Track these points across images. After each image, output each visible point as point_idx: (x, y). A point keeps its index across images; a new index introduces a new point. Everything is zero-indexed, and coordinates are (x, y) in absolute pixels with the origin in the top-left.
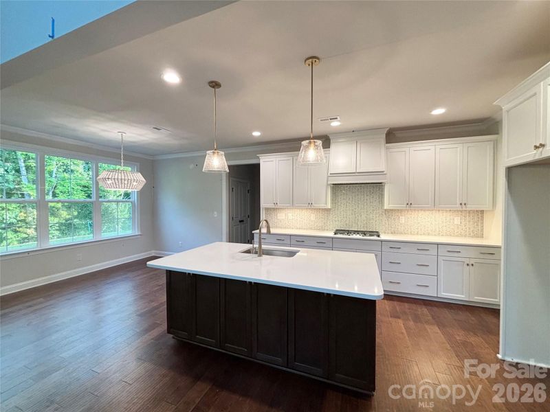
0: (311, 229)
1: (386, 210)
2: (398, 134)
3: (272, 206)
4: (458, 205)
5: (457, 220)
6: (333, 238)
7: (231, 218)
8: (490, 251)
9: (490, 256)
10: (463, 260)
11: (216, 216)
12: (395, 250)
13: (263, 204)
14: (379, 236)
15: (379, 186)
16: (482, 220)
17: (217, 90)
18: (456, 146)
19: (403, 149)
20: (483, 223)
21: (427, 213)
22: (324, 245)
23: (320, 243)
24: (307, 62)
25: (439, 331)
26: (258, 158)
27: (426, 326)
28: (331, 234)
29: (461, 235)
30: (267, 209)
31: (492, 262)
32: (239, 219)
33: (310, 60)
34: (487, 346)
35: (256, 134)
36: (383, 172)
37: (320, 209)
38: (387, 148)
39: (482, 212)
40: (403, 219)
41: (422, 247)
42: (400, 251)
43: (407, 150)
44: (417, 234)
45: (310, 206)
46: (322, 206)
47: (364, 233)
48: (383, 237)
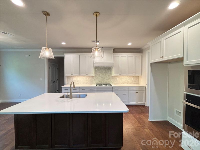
0: (87, 84)
1: (112, 76)
2: (116, 50)
3: (70, 75)
4: (133, 74)
5: (132, 79)
6: (96, 87)
7: (49, 81)
8: (141, 88)
9: (142, 90)
10: (135, 91)
11: (41, 80)
12: (117, 90)
13: (66, 74)
14: (111, 85)
15: (110, 68)
16: (138, 78)
17: (47, 17)
18: (133, 56)
19: (118, 56)
20: (138, 80)
21: (124, 77)
22: (93, 90)
23: (91, 90)
24: (95, 14)
25: (132, 116)
26: (64, 54)
27: (129, 115)
28: (95, 86)
29: (133, 84)
30: (68, 77)
31: (142, 91)
32: (53, 81)
33: (96, 13)
34: (145, 117)
35: (64, 43)
36: (112, 63)
37: (90, 76)
38: (113, 55)
39: (138, 76)
40: (117, 79)
41: (124, 88)
42: (118, 90)
43: (119, 56)
44: (122, 84)
45: (87, 75)
46: (92, 75)
47: (106, 84)
48: (113, 86)
